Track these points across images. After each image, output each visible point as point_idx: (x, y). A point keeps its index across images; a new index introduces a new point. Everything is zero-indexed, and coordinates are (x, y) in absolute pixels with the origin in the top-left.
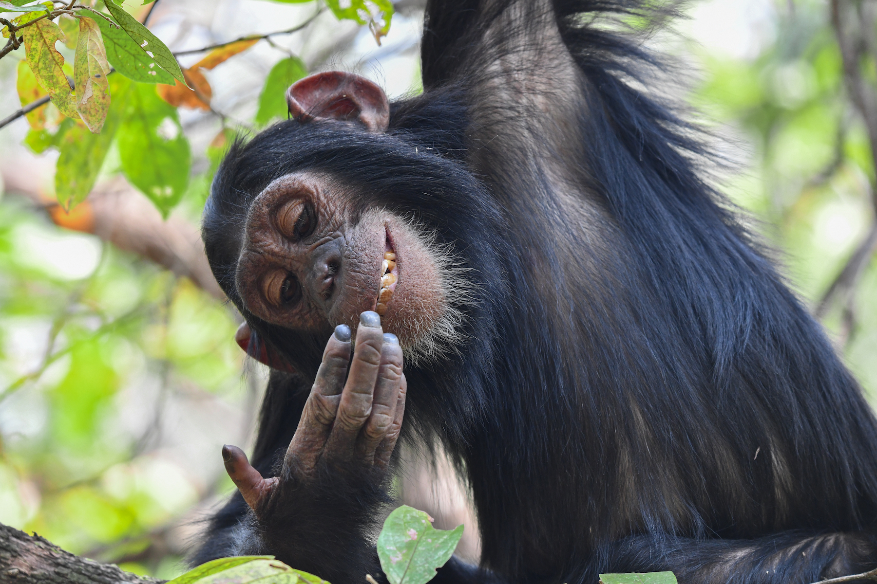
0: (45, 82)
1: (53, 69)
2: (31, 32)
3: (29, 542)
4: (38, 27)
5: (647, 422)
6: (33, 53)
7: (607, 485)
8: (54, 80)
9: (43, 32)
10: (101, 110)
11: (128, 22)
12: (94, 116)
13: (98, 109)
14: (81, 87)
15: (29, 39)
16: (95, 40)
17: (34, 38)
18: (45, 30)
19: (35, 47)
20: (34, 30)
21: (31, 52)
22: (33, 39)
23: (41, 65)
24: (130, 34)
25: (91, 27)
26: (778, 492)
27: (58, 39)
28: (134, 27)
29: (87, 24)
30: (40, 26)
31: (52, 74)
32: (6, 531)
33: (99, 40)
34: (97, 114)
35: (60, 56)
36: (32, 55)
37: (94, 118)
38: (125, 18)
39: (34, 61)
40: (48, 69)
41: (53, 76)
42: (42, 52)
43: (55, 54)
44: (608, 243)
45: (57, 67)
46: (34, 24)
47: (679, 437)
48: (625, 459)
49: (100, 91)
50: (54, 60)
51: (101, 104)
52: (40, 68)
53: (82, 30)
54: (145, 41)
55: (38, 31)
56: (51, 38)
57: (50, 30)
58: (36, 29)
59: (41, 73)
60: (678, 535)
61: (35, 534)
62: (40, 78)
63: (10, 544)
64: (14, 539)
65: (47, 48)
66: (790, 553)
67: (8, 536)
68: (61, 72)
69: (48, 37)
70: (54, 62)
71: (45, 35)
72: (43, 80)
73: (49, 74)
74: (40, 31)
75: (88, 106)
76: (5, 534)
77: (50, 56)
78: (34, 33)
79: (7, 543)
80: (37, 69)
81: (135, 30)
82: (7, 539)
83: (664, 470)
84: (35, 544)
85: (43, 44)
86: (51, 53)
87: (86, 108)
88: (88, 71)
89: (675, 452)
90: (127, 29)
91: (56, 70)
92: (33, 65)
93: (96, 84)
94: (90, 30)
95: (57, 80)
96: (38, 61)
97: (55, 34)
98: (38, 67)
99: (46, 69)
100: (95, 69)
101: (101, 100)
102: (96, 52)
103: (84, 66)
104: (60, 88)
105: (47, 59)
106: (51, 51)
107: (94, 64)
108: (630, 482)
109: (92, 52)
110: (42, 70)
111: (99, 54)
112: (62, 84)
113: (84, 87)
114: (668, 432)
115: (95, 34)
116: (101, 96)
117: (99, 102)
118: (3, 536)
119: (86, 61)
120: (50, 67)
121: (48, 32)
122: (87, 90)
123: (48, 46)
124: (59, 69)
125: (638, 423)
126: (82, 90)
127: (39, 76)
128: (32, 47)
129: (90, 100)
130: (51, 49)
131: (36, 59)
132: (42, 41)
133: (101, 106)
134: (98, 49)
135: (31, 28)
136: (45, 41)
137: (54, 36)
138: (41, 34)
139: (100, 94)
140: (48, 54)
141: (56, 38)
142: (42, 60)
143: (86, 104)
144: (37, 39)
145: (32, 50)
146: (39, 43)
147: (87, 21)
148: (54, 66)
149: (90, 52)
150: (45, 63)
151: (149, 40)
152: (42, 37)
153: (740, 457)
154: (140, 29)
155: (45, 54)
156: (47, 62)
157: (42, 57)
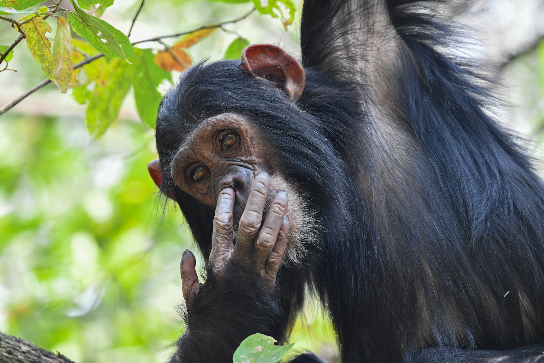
0: (39, 59)
1: (44, 50)
2: (29, 26)
3: (54, 359)
4: (34, 23)
5: (434, 276)
6: (31, 40)
7: (410, 317)
8: (45, 58)
9: (37, 27)
10: (67, 78)
11: (89, 20)
12: (63, 81)
13: (66, 77)
14: (56, 62)
15: (28, 31)
16: (66, 32)
17: (32, 30)
18: (39, 25)
19: (32, 36)
20: (31, 25)
21: (29, 39)
22: (30, 31)
23: (36, 48)
24: (90, 27)
25: (64, 24)
26: (525, 320)
27: (47, 31)
28: (92, 23)
29: (62, 22)
30: (35, 22)
31: (43, 54)
32: (39, 352)
33: (68, 32)
34: (65, 80)
35: (48, 42)
36: (30, 41)
37: (63, 83)
38: (86, 17)
39: (31, 45)
40: (41, 50)
41: (44, 55)
42: (37, 40)
43: (45, 41)
44: (411, 158)
45: (47, 49)
46: (31, 21)
47: (456, 284)
48: (421, 300)
49: (67, 65)
50: (45, 44)
51: (68, 73)
52: (35, 49)
53: (59, 25)
54: (99, 32)
55: (34, 26)
56: (43, 30)
57: (42, 25)
58: (32, 24)
59: (36, 53)
60: (457, 347)
61: (59, 354)
62: (36, 56)
63: (41, 360)
64: (44, 357)
65: (40, 37)
66: (536, 360)
67: (40, 355)
68: (49, 52)
69: (41, 29)
70: (45, 46)
71: (38, 28)
72: (38, 57)
73: (42, 54)
74: (35, 26)
75: (60, 75)
76: (38, 354)
77: (42, 42)
78: (31, 27)
79: (39, 360)
80: (34, 50)
81: (93, 25)
82: (39, 357)
83: (447, 307)
84: (58, 360)
85: (37, 34)
86: (43, 40)
87: (58, 77)
88: (60, 52)
89: (454, 294)
90: (88, 24)
91: (46, 51)
92: (31, 48)
93: (65, 61)
94: (64, 25)
95: (47, 58)
96: (34, 45)
97: (45, 28)
98: (34, 49)
99: (39, 50)
100: (64, 50)
101: (68, 71)
102: (66, 40)
103: (58, 49)
104: (49, 62)
105: (40, 44)
106: (42, 39)
107: (64, 47)
108: (425, 313)
109: (64, 40)
110: (37, 51)
111: (68, 41)
112: (50, 60)
113: (58, 62)
114: (449, 282)
115: (66, 28)
116: (68, 69)
117: (67, 72)
118: (37, 355)
119: (59, 45)
120: (42, 49)
121: (40, 26)
122: (59, 65)
123: (40, 35)
124: (48, 51)
125: (429, 276)
126: (57, 64)
127: (35, 55)
128: (30, 36)
129: (61, 71)
130: (43, 37)
131: (33, 44)
132: (37, 32)
133: (67, 75)
134: (67, 38)
135: (29, 24)
136: (38, 32)
137: (45, 29)
138: (36, 27)
139: (67, 67)
140: (41, 41)
141: (46, 30)
142: (36, 45)
143: (58, 74)
144: (33, 31)
145: (30, 38)
146: (34, 34)
147: (62, 20)
148: (44, 48)
149: (62, 39)
150: (39, 47)
151: (101, 32)
152: (36, 29)
153: (497, 297)
154: (96, 24)
155: (39, 41)
156: (40, 46)
157: (37, 43)
